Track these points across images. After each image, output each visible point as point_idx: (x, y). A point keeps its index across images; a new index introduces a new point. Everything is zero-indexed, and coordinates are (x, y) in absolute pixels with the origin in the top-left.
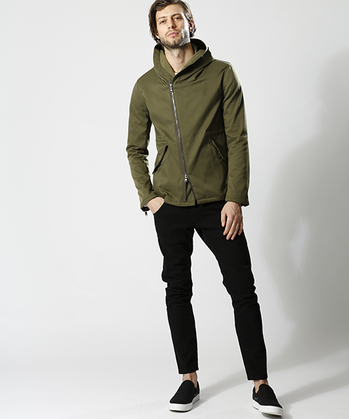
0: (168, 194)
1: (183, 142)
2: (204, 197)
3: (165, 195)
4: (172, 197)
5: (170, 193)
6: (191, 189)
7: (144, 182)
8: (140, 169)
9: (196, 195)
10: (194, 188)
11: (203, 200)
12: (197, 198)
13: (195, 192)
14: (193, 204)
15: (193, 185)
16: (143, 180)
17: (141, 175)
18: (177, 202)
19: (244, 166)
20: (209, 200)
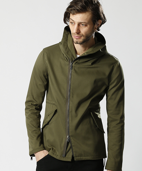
0: (53, 149)
1: (70, 110)
2: (81, 155)
3: (50, 149)
4: (55, 151)
5: (54, 148)
6: (71, 147)
7: (37, 135)
8: (34, 123)
9: (74, 153)
10: (73, 148)
11: (79, 158)
12: (75, 156)
13: (74, 150)
14: (70, 160)
15: (73, 145)
16: (36, 133)
17: (35, 129)
18: (58, 156)
19: (120, 143)
20: (84, 158)
